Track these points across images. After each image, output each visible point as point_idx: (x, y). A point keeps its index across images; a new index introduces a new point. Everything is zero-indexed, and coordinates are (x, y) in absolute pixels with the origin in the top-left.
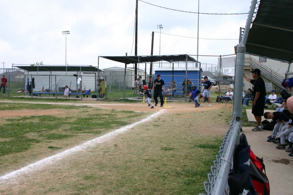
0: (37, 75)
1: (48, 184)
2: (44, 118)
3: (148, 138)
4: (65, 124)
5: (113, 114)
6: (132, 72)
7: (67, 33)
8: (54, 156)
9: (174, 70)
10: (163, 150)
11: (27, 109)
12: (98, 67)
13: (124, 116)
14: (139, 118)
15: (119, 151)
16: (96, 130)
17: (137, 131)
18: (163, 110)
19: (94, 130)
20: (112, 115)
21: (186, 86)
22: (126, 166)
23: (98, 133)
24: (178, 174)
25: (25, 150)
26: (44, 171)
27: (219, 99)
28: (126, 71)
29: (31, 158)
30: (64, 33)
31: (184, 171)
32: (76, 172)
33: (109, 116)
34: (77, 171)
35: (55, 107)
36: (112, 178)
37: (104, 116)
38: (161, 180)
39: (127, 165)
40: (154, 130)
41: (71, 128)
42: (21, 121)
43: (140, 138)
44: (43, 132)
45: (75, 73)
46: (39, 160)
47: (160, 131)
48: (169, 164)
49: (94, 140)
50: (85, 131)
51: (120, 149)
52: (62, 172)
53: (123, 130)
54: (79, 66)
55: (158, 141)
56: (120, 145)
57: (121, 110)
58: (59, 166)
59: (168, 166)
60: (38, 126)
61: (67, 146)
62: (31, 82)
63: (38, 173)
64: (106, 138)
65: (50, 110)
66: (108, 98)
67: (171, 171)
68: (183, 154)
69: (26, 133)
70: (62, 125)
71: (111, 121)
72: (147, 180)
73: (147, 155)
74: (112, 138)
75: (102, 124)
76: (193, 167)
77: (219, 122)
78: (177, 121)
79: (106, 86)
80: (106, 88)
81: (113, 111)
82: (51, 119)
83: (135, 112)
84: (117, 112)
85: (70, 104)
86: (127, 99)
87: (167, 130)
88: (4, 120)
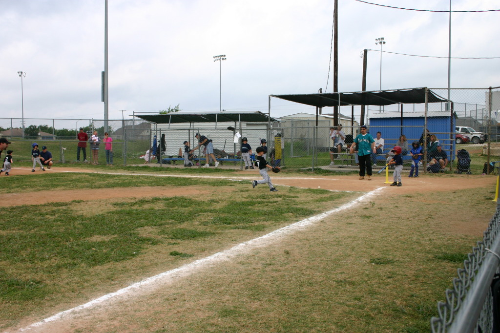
0: (169, 129)
1: (156, 322)
2: (173, 202)
3: (349, 241)
4: (206, 212)
5: (292, 194)
6: (329, 121)
7: (222, 58)
8: (176, 270)
9: (403, 116)
10: (373, 264)
11: (150, 186)
12: (269, 114)
13: (309, 199)
14: (337, 203)
15: (293, 264)
16: (256, 224)
17: (330, 227)
18: (381, 188)
19: (253, 224)
20: (289, 197)
21: (425, 145)
22: (300, 292)
23: (261, 230)
24: (397, 313)
25: (130, 257)
26: (154, 296)
27: (488, 167)
28: (318, 119)
29: (137, 271)
30: (218, 58)
31: (410, 307)
32: (208, 300)
33: (284, 199)
34: (210, 299)
35: (196, 182)
36: (271, 314)
37: (276, 199)
38: (361, 324)
39: (302, 290)
40: (360, 224)
41: (215, 220)
42: (135, 207)
43: (334, 239)
44: (167, 226)
45: (231, 124)
46: (149, 276)
47: (372, 228)
48: (382, 291)
49: (250, 242)
50: (237, 225)
51: (294, 260)
52: (185, 300)
53: (305, 223)
54: (238, 113)
55: (366, 246)
56: (296, 252)
57: (307, 188)
58: (181, 288)
59: (379, 296)
60: (162, 215)
61: (204, 251)
62: (159, 141)
63: (144, 299)
64: (272, 238)
65: (185, 188)
66: (287, 166)
67: (383, 306)
68: (411, 273)
69: (138, 227)
70: (201, 213)
71: (286, 207)
72: (334, 323)
73: (342, 273)
74: (283, 239)
75: (271, 213)
76: (427, 300)
77: (486, 212)
78: (405, 209)
79: (283, 147)
80: (283, 149)
81: (291, 189)
82: (185, 204)
83: (331, 192)
84: (298, 192)
85: (221, 177)
86: (320, 169)
87: (385, 225)
88: (108, 205)
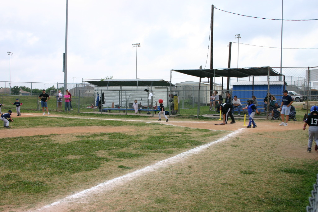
2: (114, 136)
3: (226, 160)
4: (135, 142)
5: (187, 132)
6: (207, 87)
7: (138, 45)
8: (124, 176)
9: (254, 84)
10: (242, 174)
11: (97, 126)
12: (171, 82)
13: (198, 135)
14: (215, 138)
15: (194, 174)
17: (214, 152)
18: (242, 129)
19: (166, 150)
21: (268, 102)
22: (201, 189)
23: (171, 153)
24: (260, 202)
25: (95, 168)
27: (307, 117)
28: (201, 85)
31: (267, 199)
32: (147, 194)
33: (183, 135)
35: (125, 124)
36: (186, 202)
37: (177, 135)
38: (240, 208)
40: (232, 150)
41: (142, 147)
42: (91, 139)
43: (217, 159)
44: (113, 150)
46: (109, 180)
48: (250, 189)
49: (166, 160)
50: (156, 150)
51: (194, 171)
53: (197, 150)
54: (151, 80)
55: (236, 163)
56: (195, 167)
57: (196, 128)
58: (129, 186)
59: (248, 192)
60: (109, 143)
61: (138, 166)
62: (100, 98)
64: (179, 158)
65: (120, 127)
66: (181, 115)
67: (251, 198)
68: (265, 179)
69: (95, 150)
70: (132, 143)
71: (184, 139)
73: (224, 179)
74: (186, 159)
75: (176, 143)
76: (277, 195)
78: (258, 142)
79: (179, 102)
81: (186, 129)
82: (121, 137)
83: (211, 131)
84: (191, 131)
85: (141, 121)
86: (202, 116)
87: (247, 151)
88: (74, 137)
